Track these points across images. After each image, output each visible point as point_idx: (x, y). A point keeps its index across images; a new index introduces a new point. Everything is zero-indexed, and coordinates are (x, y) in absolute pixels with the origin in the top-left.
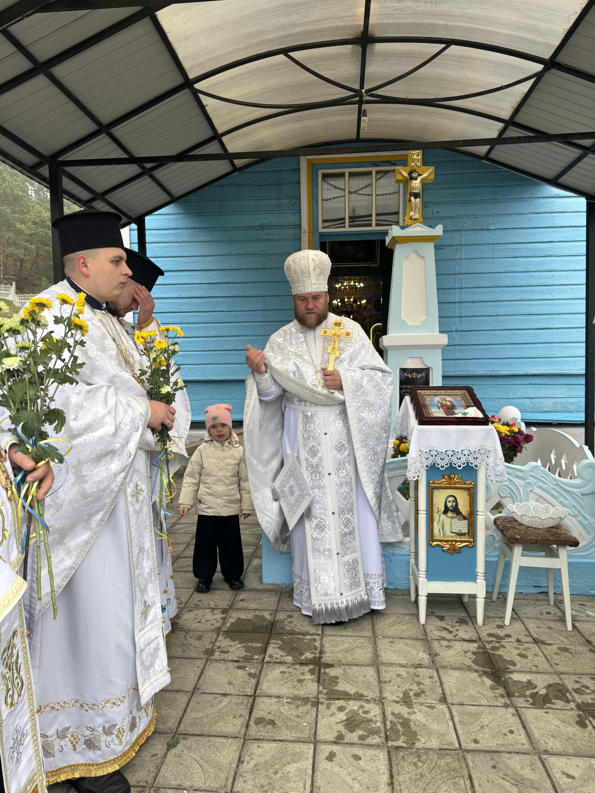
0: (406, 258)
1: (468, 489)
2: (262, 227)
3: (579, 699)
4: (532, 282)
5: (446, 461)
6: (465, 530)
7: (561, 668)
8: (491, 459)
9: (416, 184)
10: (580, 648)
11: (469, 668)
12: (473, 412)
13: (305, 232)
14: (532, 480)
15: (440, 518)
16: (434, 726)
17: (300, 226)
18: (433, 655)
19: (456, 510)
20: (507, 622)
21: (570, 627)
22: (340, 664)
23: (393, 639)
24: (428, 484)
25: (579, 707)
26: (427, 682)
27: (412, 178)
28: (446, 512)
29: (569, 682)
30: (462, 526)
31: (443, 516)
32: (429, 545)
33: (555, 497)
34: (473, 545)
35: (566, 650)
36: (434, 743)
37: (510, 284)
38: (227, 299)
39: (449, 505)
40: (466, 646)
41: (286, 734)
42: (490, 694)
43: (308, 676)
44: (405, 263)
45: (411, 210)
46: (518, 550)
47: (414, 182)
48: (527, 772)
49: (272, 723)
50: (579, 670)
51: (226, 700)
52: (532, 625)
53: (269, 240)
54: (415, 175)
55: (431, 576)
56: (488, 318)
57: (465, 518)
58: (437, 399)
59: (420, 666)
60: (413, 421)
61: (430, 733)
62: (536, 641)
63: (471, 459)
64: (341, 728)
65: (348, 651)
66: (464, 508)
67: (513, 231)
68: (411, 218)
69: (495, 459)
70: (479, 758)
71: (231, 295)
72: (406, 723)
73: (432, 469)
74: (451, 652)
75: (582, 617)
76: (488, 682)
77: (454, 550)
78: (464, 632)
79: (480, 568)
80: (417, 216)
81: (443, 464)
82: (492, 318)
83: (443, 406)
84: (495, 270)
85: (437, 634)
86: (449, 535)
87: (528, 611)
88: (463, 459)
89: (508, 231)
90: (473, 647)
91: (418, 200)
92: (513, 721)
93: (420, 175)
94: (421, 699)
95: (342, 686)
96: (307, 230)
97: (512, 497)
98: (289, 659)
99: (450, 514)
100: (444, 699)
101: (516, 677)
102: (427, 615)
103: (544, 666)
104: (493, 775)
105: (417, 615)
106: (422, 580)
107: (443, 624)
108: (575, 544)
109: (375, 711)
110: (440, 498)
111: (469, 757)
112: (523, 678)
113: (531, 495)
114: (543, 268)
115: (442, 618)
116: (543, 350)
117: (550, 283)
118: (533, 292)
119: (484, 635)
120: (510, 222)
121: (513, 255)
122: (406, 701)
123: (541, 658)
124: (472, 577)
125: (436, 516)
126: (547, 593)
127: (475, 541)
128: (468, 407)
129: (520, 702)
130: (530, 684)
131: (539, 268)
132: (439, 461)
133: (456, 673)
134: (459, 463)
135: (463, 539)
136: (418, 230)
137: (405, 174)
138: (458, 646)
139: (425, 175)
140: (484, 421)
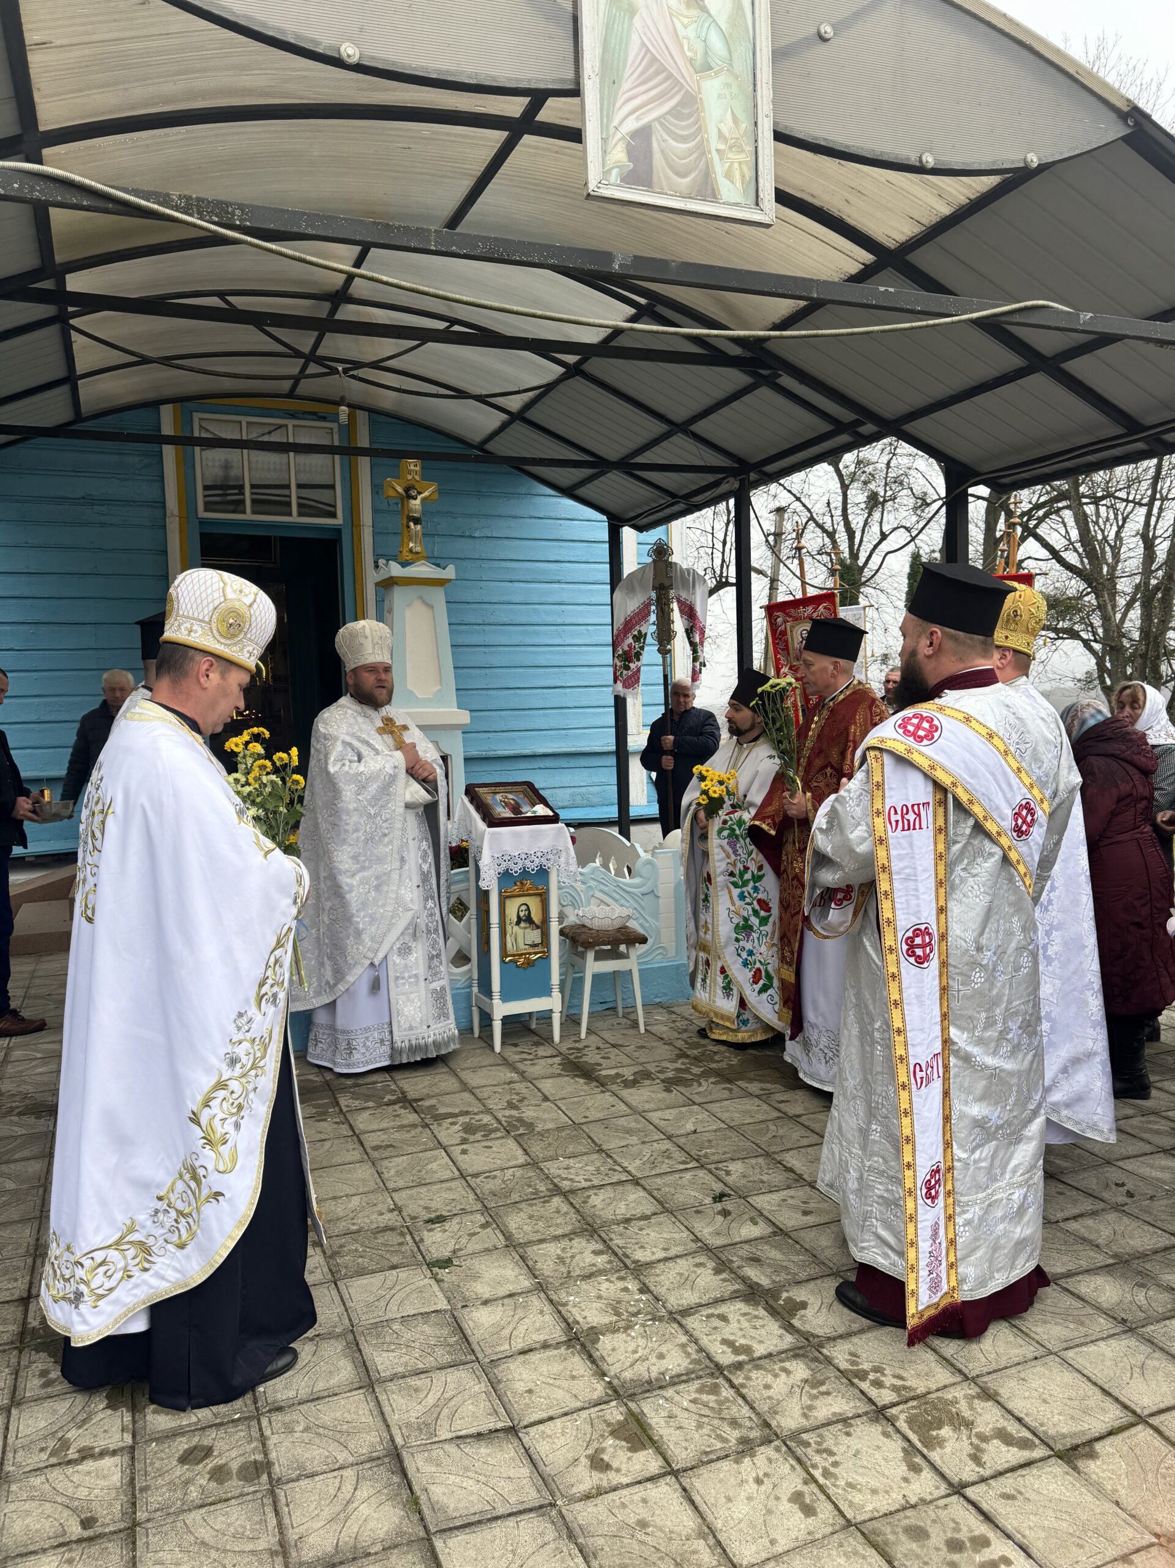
0: (409, 605)
1: (540, 895)
2: (88, 500)
3: (662, 1076)
4: (535, 620)
5: (520, 866)
6: (538, 940)
7: (641, 1060)
8: (562, 859)
9: (416, 504)
10: (655, 1044)
11: (559, 1075)
12: (541, 810)
13: (173, 515)
14: (592, 883)
15: (512, 929)
16: (546, 1116)
17: (163, 505)
18: (522, 1074)
19: (529, 919)
20: (583, 1036)
21: (642, 1030)
22: (429, 1097)
23: (474, 1069)
24: (500, 892)
25: (663, 1081)
26: (524, 1091)
27: (410, 497)
28: (518, 923)
29: (652, 1068)
30: (535, 936)
31: (516, 928)
32: (502, 961)
33: (616, 900)
34: (546, 957)
35: (643, 1047)
36: (550, 1125)
37: (506, 620)
38: (21, 628)
39: (522, 914)
40: (550, 1061)
41: (410, 1149)
42: (586, 1087)
43: (402, 1111)
44: (408, 613)
45: (410, 539)
46: (590, 956)
47: (413, 502)
48: (633, 1125)
49: (391, 1146)
50: (658, 1058)
51: (328, 1144)
52: (607, 1035)
53: (103, 525)
54: (413, 493)
55: (506, 997)
56: (478, 671)
57: (538, 927)
58: (498, 797)
59: (510, 1083)
60: (481, 825)
61: (545, 1121)
62: (614, 1046)
63: (543, 860)
64: (461, 1134)
65: (431, 1086)
66: (536, 916)
67: (507, 542)
68: (411, 551)
69: (567, 859)
70: (591, 1126)
71: (30, 619)
72: (520, 1120)
73: (505, 877)
74: (537, 1067)
75: (651, 1021)
76: (582, 1081)
77: (530, 964)
78: (542, 1051)
79: (555, 979)
80: (418, 549)
81: (516, 869)
82: (483, 671)
83: (507, 804)
84: (486, 599)
85: (517, 1057)
86: (523, 948)
87: (600, 1025)
88: (537, 861)
89: (500, 542)
90: (558, 1060)
91: (419, 527)
92: (612, 1100)
93: (420, 493)
94: (526, 1102)
95: (442, 1110)
96: (176, 512)
97: (573, 905)
98: (371, 1104)
99: (523, 925)
100: (546, 1099)
101: (604, 1073)
102: (503, 1043)
103: (627, 1061)
104: (607, 1131)
105: (492, 1048)
106: (496, 1001)
107: (519, 1049)
108: (643, 940)
109: (486, 1119)
110: (513, 908)
111: (584, 1127)
112: (612, 1072)
113: (593, 900)
114: (549, 600)
115: (516, 1045)
116: (555, 719)
117: (560, 621)
118: (536, 633)
119: (563, 1049)
120: (502, 528)
121: (509, 577)
122: (511, 1105)
123: (623, 1056)
124: (548, 993)
125: (509, 928)
126: (614, 1009)
127: (549, 951)
128: (534, 805)
129: (614, 1087)
130: (618, 1075)
131: (543, 600)
132: (512, 866)
133: (550, 1081)
134: (533, 867)
135: (536, 950)
136: (422, 570)
137: (400, 490)
138: (542, 1062)
139: (426, 494)
140: (554, 819)
